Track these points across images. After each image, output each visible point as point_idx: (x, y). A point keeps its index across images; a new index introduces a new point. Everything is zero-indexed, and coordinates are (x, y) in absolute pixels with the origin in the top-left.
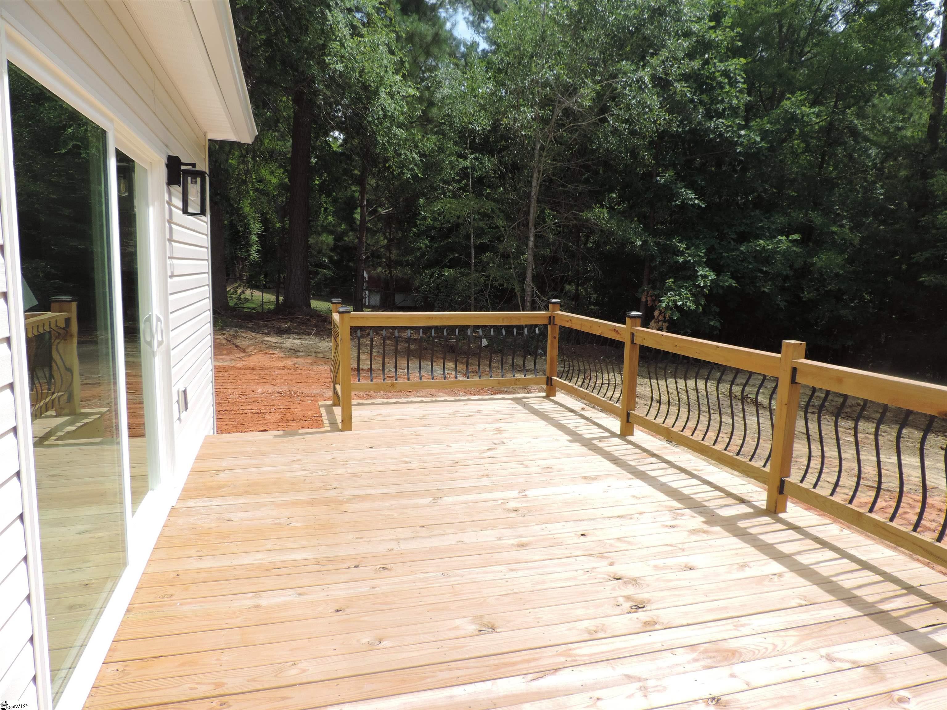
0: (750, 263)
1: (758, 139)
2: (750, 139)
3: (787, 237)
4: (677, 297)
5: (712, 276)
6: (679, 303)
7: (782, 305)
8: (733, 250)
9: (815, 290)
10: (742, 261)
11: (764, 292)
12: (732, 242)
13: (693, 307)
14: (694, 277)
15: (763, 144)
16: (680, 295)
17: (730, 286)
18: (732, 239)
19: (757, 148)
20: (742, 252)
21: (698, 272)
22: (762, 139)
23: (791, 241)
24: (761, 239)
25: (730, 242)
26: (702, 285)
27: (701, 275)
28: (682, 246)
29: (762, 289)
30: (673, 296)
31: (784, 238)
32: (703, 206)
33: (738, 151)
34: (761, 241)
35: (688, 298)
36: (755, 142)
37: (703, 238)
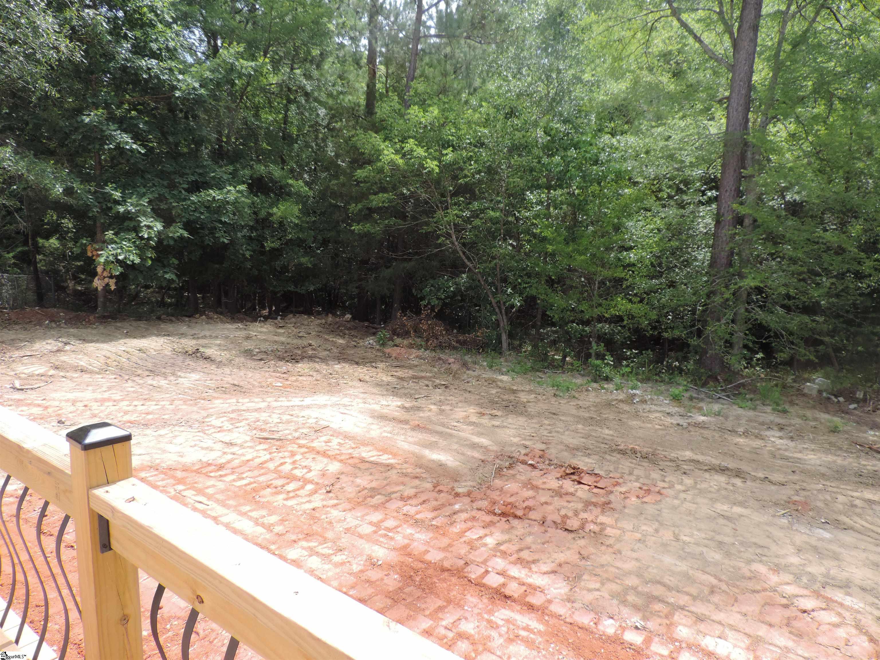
0: (202, 213)
1: (197, 85)
2: (188, 85)
3: (235, 187)
4: (119, 251)
5: (158, 226)
6: (121, 258)
7: (248, 254)
8: (185, 200)
9: (278, 239)
10: (194, 211)
11: (223, 242)
12: (183, 192)
13: (137, 261)
14: (136, 229)
15: (203, 91)
16: (122, 248)
17: (181, 238)
18: (183, 189)
19: (196, 95)
20: (194, 203)
21: (141, 222)
22: (201, 86)
23: (238, 192)
24: (212, 189)
25: (180, 192)
26: (146, 236)
27: (145, 226)
28: (117, 195)
29: (222, 240)
30: (114, 250)
31: (232, 188)
32: (143, 152)
33: (177, 95)
34: (211, 191)
35: (130, 251)
36: (194, 89)
37: (151, 187)
